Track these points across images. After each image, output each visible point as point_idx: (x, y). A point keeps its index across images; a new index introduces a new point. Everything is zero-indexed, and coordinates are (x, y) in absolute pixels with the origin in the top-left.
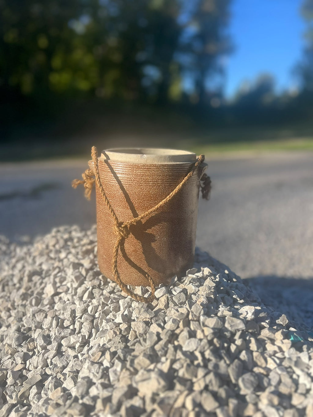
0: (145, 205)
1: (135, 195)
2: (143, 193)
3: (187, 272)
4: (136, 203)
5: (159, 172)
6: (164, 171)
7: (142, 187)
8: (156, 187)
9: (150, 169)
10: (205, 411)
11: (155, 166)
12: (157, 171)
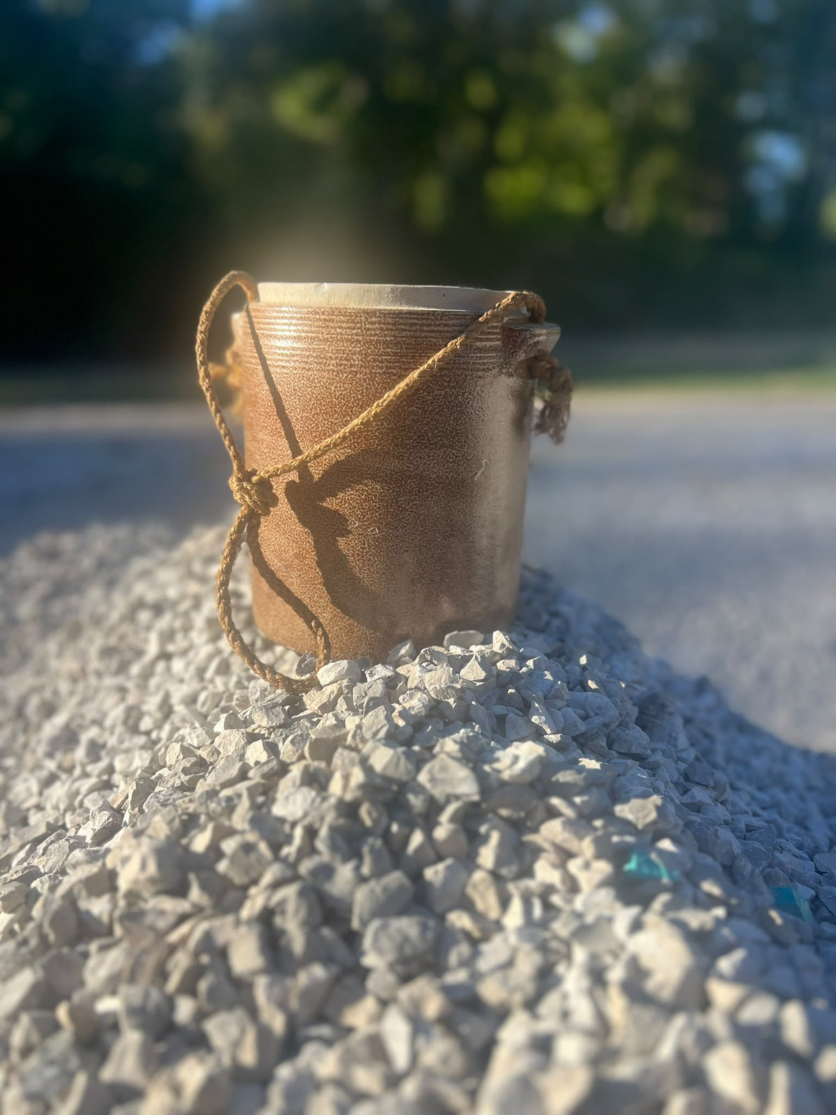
0: (320, 429)
1: (295, 398)
2: (313, 393)
3: (447, 636)
4: (297, 419)
5: (354, 331)
6: (369, 329)
7: (310, 373)
8: (345, 375)
9: (330, 320)
10: (228, 970)
11: (342, 312)
12: (349, 328)
